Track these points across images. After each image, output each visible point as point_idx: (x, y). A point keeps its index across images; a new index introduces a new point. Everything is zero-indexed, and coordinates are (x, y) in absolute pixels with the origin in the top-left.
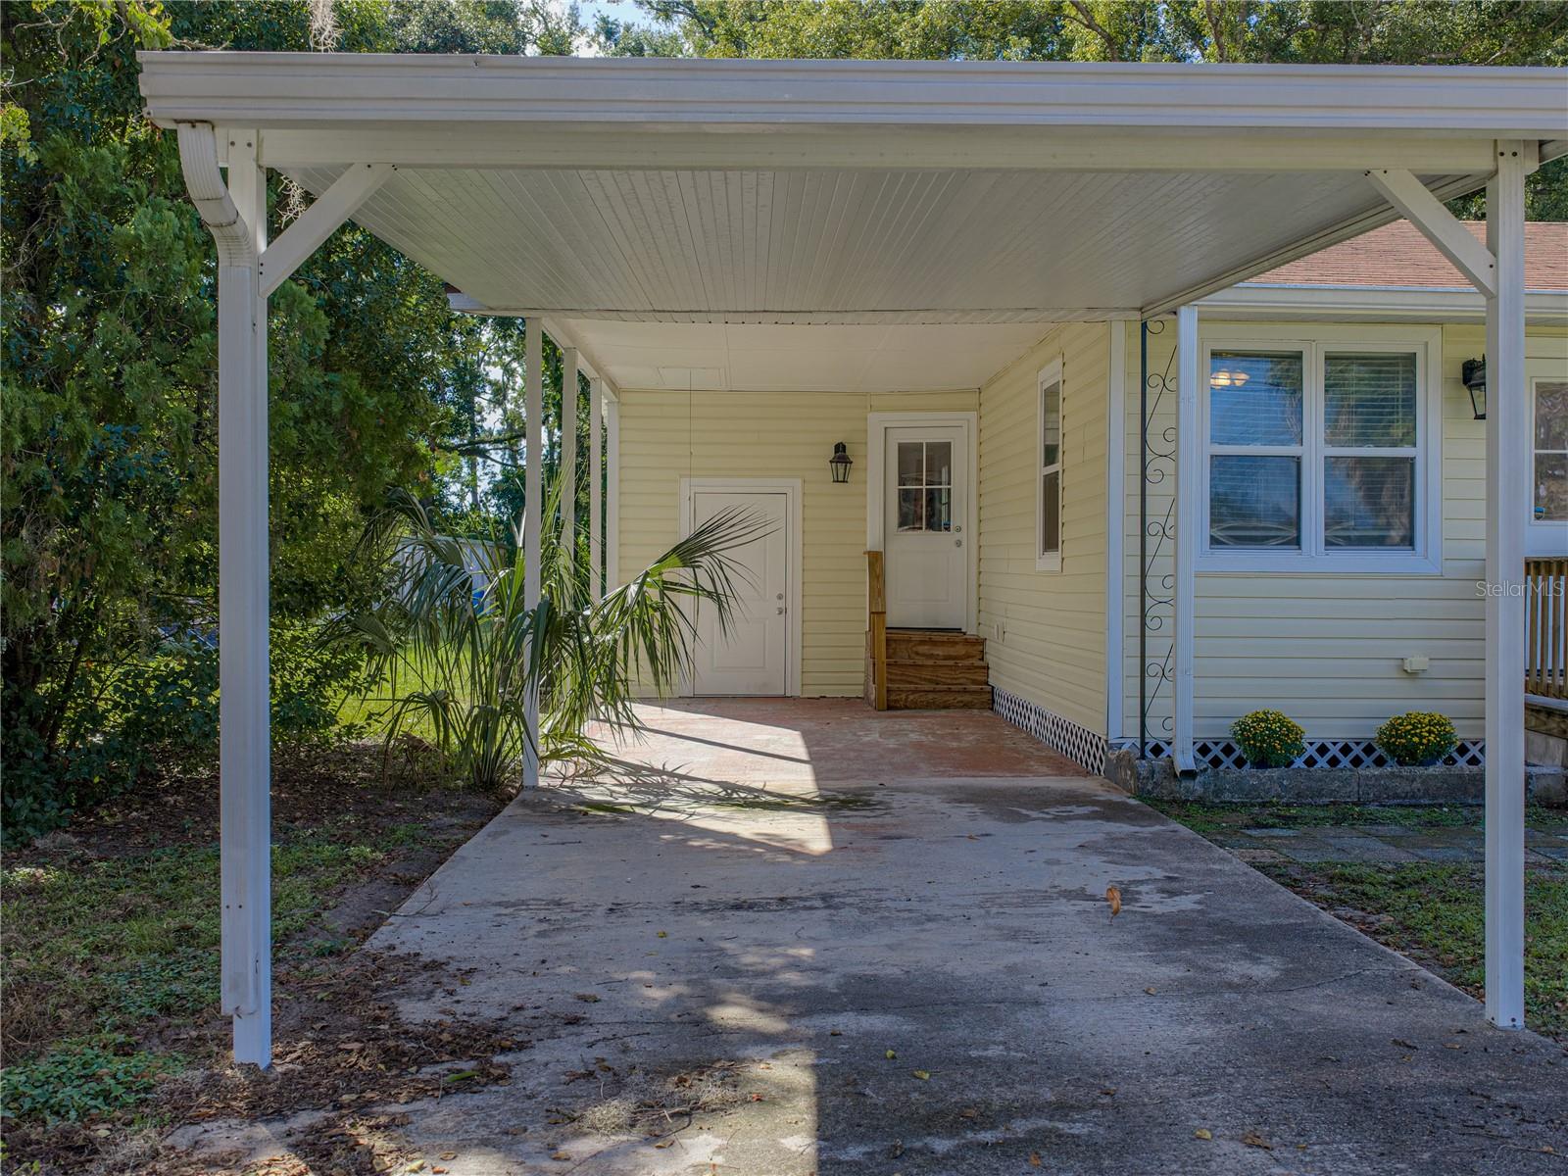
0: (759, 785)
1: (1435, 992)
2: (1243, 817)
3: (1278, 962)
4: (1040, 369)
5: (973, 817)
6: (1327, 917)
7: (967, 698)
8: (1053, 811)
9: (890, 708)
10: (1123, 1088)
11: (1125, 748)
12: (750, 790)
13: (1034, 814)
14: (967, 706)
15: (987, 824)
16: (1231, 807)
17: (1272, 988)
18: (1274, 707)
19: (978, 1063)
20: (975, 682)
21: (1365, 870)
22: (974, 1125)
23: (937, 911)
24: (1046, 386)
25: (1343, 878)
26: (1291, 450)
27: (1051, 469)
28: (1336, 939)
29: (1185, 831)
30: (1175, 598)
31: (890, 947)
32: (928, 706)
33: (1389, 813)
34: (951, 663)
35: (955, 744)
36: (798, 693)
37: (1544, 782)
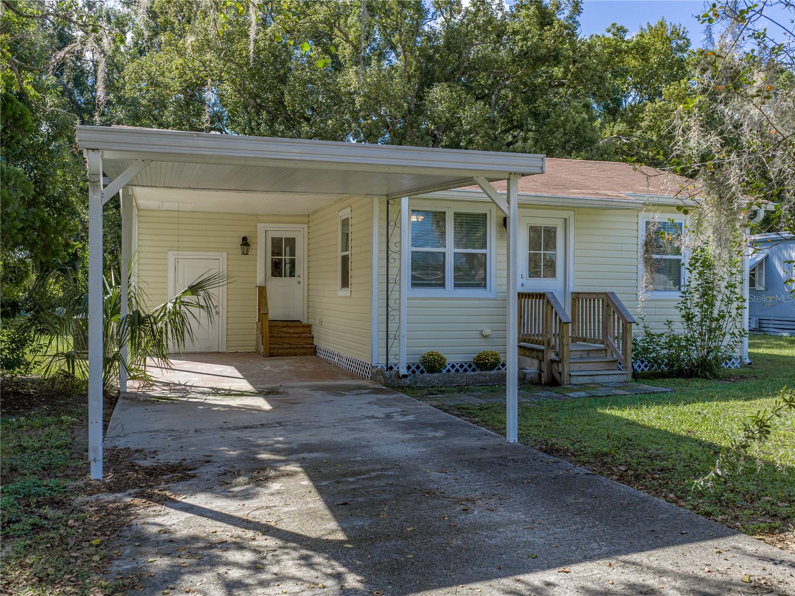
0: (228, 388)
1: (492, 436)
2: (425, 392)
3: (443, 432)
4: (340, 211)
5: (324, 395)
6: (458, 419)
7: (305, 351)
8: (355, 392)
9: (270, 356)
10: (401, 464)
11: (379, 368)
12: (226, 390)
13: (347, 393)
14: (304, 354)
15: (331, 397)
16: (422, 388)
17: (442, 438)
18: (435, 350)
19: (354, 461)
20: (307, 344)
21: (469, 406)
22: (358, 474)
23: (323, 425)
24: (343, 218)
25: (463, 408)
26: (441, 250)
27: (345, 253)
28: (461, 425)
29: (405, 396)
30: (400, 308)
31: (311, 435)
32: (287, 355)
33: (477, 388)
34: (297, 335)
35: (305, 370)
36: (224, 350)
37: (531, 376)
